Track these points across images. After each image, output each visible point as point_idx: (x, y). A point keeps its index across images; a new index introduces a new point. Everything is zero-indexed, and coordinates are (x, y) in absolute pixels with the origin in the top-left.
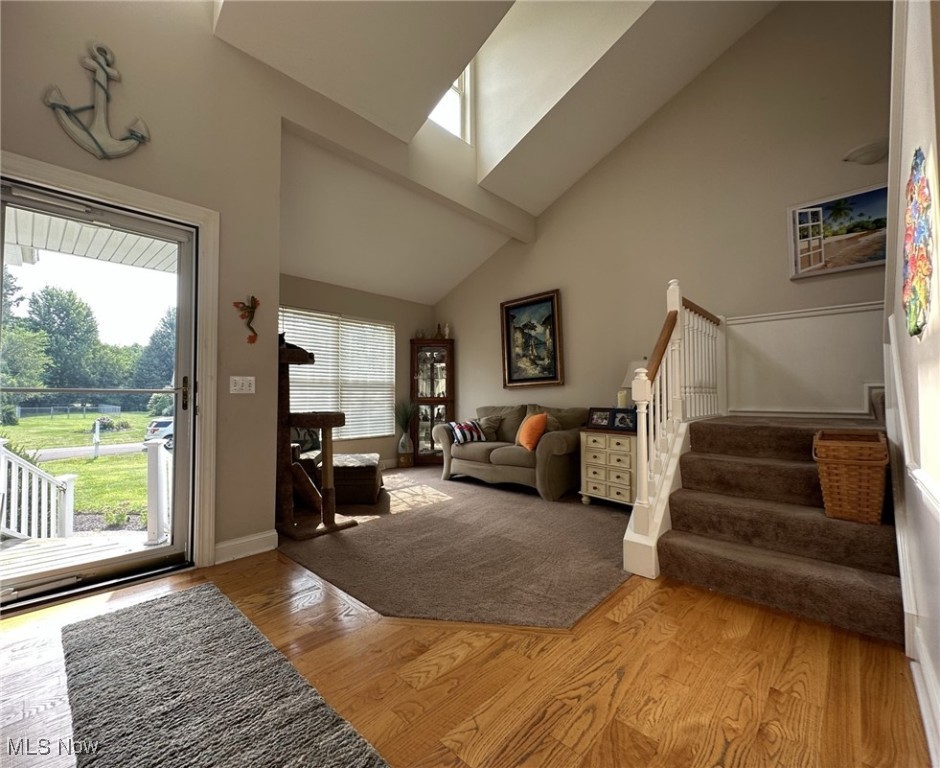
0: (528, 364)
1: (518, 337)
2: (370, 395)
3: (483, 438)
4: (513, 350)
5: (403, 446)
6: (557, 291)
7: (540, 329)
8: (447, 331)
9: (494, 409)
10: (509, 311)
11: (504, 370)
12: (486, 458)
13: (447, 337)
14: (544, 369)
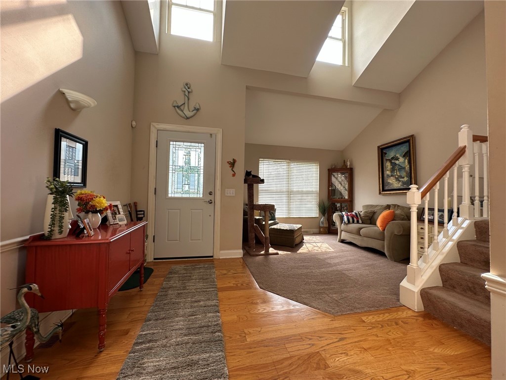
0: (394, 181)
1: (388, 165)
2: (305, 197)
3: (360, 221)
4: (385, 173)
5: (322, 223)
6: (412, 136)
7: (401, 159)
8: (349, 164)
9: (372, 206)
10: (382, 151)
11: (380, 184)
12: (358, 232)
13: (348, 167)
14: (404, 183)
